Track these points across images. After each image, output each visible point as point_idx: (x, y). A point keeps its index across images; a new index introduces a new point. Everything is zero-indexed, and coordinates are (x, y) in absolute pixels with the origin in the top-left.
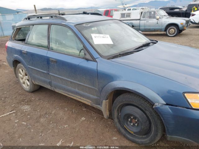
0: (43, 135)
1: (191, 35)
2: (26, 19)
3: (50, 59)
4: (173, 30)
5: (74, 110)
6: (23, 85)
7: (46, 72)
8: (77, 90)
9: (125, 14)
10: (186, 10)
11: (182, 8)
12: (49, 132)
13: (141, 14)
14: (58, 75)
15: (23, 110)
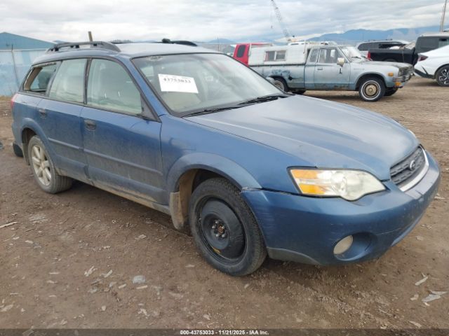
0: (60, 260)
1: (414, 98)
2: (52, 50)
3: (86, 121)
4: (372, 88)
5: (128, 223)
6: (40, 179)
7: (78, 147)
8: (130, 179)
9: (273, 52)
10: (414, 49)
11: (404, 45)
12: (73, 255)
13: (306, 52)
14: (98, 152)
15: (32, 221)
